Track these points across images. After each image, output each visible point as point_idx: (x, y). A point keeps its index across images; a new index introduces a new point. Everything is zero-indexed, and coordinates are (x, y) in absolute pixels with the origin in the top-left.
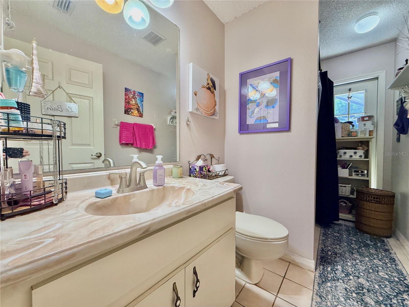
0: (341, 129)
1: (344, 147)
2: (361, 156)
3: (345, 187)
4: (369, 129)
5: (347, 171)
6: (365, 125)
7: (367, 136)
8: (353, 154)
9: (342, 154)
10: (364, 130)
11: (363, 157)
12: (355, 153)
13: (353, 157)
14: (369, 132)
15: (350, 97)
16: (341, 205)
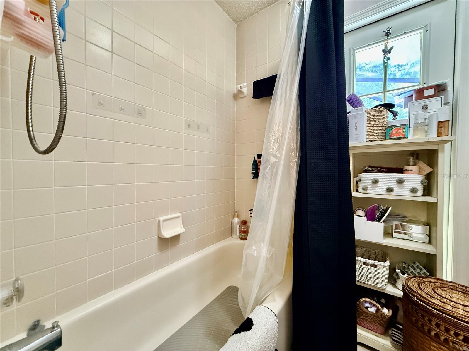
0: (365, 122)
1: (374, 167)
2: (414, 191)
3: (375, 266)
4: (437, 118)
5: (379, 226)
6: (425, 108)
7: (433, 136)
8: (394, 185)
9: (369, 185)
10: (423, 120)
11: (420, 192)
12: (400, 182)
13: (395, 192)
14: (438, 127)
15: (388, 49)
16: (365, 310)
